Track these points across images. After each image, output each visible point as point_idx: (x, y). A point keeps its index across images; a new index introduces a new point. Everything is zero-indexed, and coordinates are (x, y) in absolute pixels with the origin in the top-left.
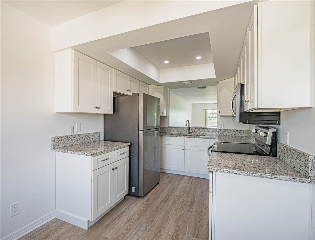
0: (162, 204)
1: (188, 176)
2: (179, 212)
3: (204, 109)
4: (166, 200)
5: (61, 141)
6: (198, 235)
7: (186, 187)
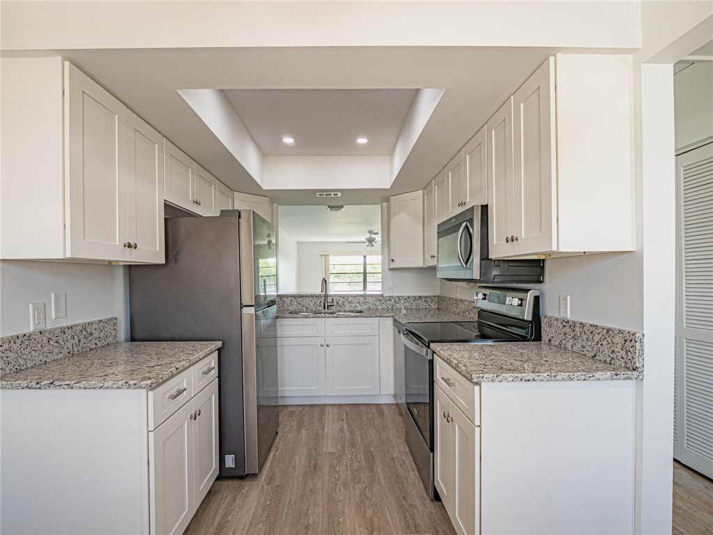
0: (309, 481)
1: (334, 405)
2: (354, 488)
3: (322, 255)
4: (312, 468)
5: (9, 354)
6: (416, 527)
7: (341, 430)
